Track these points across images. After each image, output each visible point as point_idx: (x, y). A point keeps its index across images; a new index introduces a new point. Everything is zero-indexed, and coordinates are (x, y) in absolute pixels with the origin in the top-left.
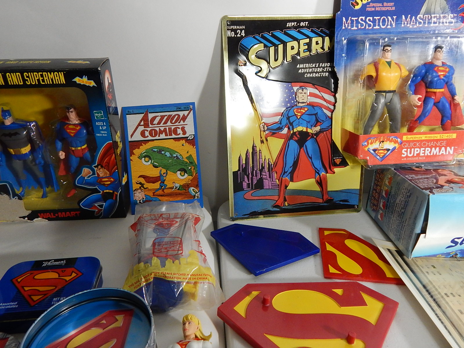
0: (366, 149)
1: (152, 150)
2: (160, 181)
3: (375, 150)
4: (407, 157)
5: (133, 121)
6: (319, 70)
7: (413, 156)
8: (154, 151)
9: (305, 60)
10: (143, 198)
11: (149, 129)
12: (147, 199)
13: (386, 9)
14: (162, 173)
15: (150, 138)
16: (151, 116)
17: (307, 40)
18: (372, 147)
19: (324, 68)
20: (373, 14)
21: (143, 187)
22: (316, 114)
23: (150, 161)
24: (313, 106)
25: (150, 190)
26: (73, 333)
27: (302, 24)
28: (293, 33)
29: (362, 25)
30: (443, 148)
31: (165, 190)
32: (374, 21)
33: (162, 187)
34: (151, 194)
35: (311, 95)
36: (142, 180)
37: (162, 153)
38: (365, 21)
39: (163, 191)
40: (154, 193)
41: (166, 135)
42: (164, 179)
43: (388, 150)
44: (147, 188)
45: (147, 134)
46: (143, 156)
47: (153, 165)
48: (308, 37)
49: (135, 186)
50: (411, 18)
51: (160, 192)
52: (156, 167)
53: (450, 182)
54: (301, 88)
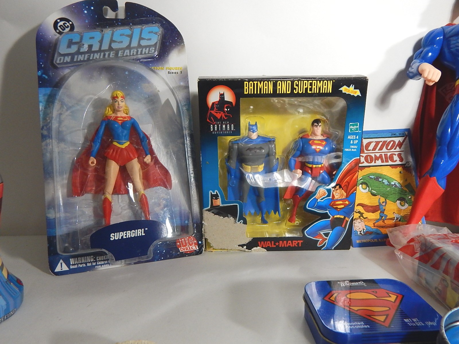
1: (369, 177)
2: (380, 211)
8: (371, 178)
10: (364, 230)
12: (367, 230)
14: (381, 202)
16: (365, 141)
21: (363, 217)
23: (368, 188)
25: (370, 220)
31: (385, 221)
33: (382, 217)
34: (371, 225)
36: (361, 209)
37: (380, 180)
39: (383, 221)
40: (374, 224)
41: (382, 162)
42: (384, 208)
44: (366, 218)
45: (362, 159)
46: (360, 183)
47: (371, 193)
49: (356, 216)
51: (381, 223)
52: (374, 195)
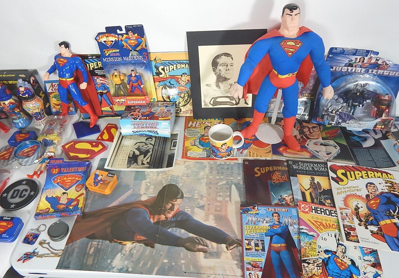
0: (115, 101)
2: (60, 105)
3: (119, 101)
4: (130, 104)
5: (48, 86)
6: (102, 72)
7: (132, 103)
9: (97, 69)
10: (55, 111)
11: (54, 88)
13: (117, 55)
14: (60, 103)
15: (55, 91)
16: (54, 84)
17: (96, 63)
18: (117, 100)
19: (104, 71)
20: (113, 57)
21: (55, 107)
22: (104, 87)
24: (103, 84)
25: (58, 108)
26: (26, 149)
27: (93, 57)
28: (91, 60)
29: (110, 60)
30: (141, 101)
32: (114, 59)
34: (58, 109)
35: (101, 80)
36: (54, 105)
38: (111, 59)
43: (123, 101)
45: (53, 90)
48: (96, 62)
49: (52, 107)
50: (127, 58)
51: (61, 109)
52: (58, 101)
53: (132, 115)
54: (98, 78)
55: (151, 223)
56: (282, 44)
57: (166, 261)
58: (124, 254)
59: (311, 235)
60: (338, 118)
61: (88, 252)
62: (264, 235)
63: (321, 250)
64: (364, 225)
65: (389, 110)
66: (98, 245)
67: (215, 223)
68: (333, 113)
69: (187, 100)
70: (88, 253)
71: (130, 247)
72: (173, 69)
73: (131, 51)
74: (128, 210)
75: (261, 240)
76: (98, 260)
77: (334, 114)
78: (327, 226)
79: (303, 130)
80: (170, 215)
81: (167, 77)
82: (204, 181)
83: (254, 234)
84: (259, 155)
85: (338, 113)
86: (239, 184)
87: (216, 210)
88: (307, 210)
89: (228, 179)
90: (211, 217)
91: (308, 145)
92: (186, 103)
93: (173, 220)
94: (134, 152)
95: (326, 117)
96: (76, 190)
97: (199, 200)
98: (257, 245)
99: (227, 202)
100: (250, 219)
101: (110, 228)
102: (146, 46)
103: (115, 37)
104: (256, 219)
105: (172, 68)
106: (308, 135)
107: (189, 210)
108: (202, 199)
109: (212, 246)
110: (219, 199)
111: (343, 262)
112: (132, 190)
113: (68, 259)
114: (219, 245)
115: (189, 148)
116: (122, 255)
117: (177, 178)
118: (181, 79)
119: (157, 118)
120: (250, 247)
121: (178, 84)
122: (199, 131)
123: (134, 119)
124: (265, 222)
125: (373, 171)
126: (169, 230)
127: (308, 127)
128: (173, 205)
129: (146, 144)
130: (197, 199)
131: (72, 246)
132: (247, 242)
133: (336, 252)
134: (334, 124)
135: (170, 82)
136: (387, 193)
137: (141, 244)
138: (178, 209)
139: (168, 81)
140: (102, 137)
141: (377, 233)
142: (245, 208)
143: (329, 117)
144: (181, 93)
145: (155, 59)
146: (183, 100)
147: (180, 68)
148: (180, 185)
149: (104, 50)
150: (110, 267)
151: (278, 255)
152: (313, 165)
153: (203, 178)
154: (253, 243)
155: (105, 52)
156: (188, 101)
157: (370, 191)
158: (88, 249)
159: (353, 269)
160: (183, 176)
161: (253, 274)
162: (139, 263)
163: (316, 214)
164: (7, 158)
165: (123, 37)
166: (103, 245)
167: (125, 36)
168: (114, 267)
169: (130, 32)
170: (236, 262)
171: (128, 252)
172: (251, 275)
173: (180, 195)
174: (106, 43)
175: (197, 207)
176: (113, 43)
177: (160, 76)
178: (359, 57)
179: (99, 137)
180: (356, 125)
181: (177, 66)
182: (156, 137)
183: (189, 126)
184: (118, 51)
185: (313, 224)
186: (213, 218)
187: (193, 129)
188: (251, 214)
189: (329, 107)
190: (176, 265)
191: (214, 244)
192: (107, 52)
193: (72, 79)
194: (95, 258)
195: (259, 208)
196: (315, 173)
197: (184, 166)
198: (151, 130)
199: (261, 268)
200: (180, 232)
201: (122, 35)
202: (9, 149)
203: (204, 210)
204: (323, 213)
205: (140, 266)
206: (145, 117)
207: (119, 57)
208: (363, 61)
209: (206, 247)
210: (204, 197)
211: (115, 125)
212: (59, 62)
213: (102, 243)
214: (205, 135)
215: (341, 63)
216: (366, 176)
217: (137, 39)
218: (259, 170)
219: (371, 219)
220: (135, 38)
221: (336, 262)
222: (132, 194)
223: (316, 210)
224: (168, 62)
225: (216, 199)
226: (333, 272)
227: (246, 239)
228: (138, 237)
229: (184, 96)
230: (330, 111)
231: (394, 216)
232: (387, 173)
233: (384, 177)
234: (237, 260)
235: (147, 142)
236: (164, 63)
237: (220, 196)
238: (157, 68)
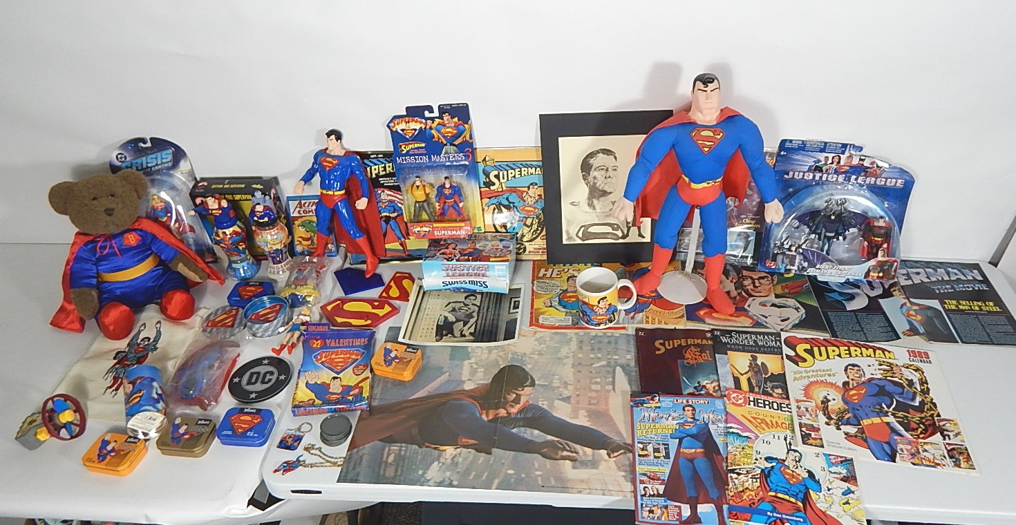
0: (413, 231)
3: (418, 231)
4: (438, 235)
5: (293, 205)
6: (392, 181)
7: (441, 235)
9: (383, 176)
11: (302, 210)
13: (421, 152)
15: (303, 215)
16: (303, 202)
18: (416, 230)
19: (395, 180)
20: (414, 155)
22: (394, 206)
24: (391, 202)
27: (380, 156)
28: (374, 161)
29: (408, 160)
30: (458, 231)
32: (415, 159)
35: (388, 195)
36: (300, 239)
38: (410, 159)
43: (426, 231)
45: (302, 212)
48: (383, 163)
49: (296, 243)
51: (311, 246)
52: (307, 231)
53: (443, 253)
54: (383, 191)
55: (484, 421)
56: (694, 134)
57: (511, 472)
58: (443, 464)
59: (745, 437)
60: (801, 260)
61: (384, 459)
62: (669, 437)
63: (760, 456)
64: (835, 424)
65: (888, 246)
66: (400, 450)
67: (588, 421)
68: (792, 251)
69: (537, 229)
70: (386, 462)
71: (452, 454)
72: (514, 177)
73: (446, 145)
74: (445, 403)
75: (663, 444)
76: (402, 471)
77: (794, 253)
78: (772, 424)
79: (742, 282)
80: (514, 410)
81: (504, 189)
82: (569, 361)
83: (653, 436)
84: (663, 322)
85: (801, 251)
86: (628, 365)
87: (589, 404)
88: (740, 402)
89: (609, 359)
90: (582, 413)
91: (749, 306)
92: (534, 236)
93: (519, 416)
94: (446, 318)
95: (780, 258)
96: (354, 373)
97: (561, 389)
98: (656, 450)
99: (608, 391)
100: (647, 415)
101: (417, 428)
102: (471, 138)
103: (421, 123)
104: (656, 415)
105: (513, 175)
106: (750, 290)
107: (545, 403)
108: (566, 388)
109: (585, 452)
110: (594, 387)
111: (794, 474)
112: (448, 374)
113: (354, 469)
114: (596, 451)
115: (542, 311)
116: (440, 464)
117: (522, 357)
118: (527, 193)
119: (487, 259)
120: (646, 452)
121: (522, 201)
122: (558, 284)
123: (448, 260)
124: (670, 418)
125: (860, 346)
126: (514, 431)
127: (751, 278)
128: (519, 396)
129: (466, 305)
130: (559, 387)
131: (358, 452)
132: (641, 446)
133: (784, 461)
134: (796, 271)
135: (507, 199)
136: (880, 379)
137: (470, 450)
138: (527, 401)
139: (505, 196)
140: (387, 293)
141: (856, 436)
142: (638, 399)
143: (785, 259)
144: (527, 218)
145: (484, 160)
146: (530, 231)
147: (526, 174)
148: (528, 368)
149: (401, 144)
150: (422, 480)
151: (691, 464)
152: (757, 337)
153: (567, 357)
154: (650, 448)
155: (401, 146)
156: (539, 232)
157: (851, 377)
158: (385, 456)
159: (810, 483)
160: (533, 353)
161: (650, 488)
162: (469, 475)
163: (756, 407)
164: (230, 324)
165: (433, 123)
166: (408, 452)
167: (437, 121)
168: (429, 480)
169: (447, 114)
170: (623, 474)
171: (449, 461)
172: (646, 489)
173: (530, 381)
174: (405, 132)
175: (559, 399)
176: (417, 132)
177: (492, 188)
178: (831, 156)
179: (382, 293)
180: (834, 271)
181: (520, 171)
182: (482, 293)
183: (541, 275)
184: (423, 145)
185: (750, 421)
186: (586, 414)
187: (547, 281)
188: (647, 407)
189: (785, 241)
190: (527, 477)
191: (589, 451)
192: (405, 148)
193: (343, 192)
194: (397, 468)
195: (661, 399)
196: (759, 349)
197: (534, 338)
198: (475, 280)
199: (664, 480)
200: (532, 433)
201: (433, 119)
202: (230, 311)
203: (569, 403)
204: (767, 407)
205: (471, 478)
206: (467, 257)
207: (425, 155)
208: (839, 162)
209: (574, 454)
210: (570, 384)
211: (409, 274)
212: (325, 164)
213: (407, 447)
214: (569, 290)
215: (802, 165)
216: (846, 354)
217: (456, 126)
218: (663, 344)
219: (847, 416)
220: (453, 125)
221: (783, 474)
222: (448, 381)
223: (756, 402)
224: (505, 163)
225: (590, 388)
226: (777, 485)
227: (639, 442)
228: (464, 440)
229: (532, 224)
230: (786, 246)
231: (887, 412)
232: (883, 350)
233: (877, 355)
234: (625, 471)
235: (467, 302)
236: (499, 165)
237: (596, 383)
238: (487, 175)
